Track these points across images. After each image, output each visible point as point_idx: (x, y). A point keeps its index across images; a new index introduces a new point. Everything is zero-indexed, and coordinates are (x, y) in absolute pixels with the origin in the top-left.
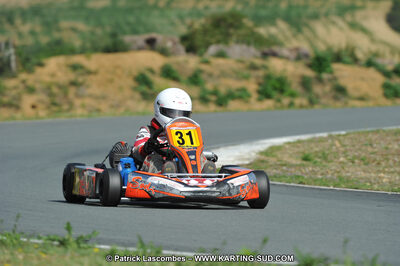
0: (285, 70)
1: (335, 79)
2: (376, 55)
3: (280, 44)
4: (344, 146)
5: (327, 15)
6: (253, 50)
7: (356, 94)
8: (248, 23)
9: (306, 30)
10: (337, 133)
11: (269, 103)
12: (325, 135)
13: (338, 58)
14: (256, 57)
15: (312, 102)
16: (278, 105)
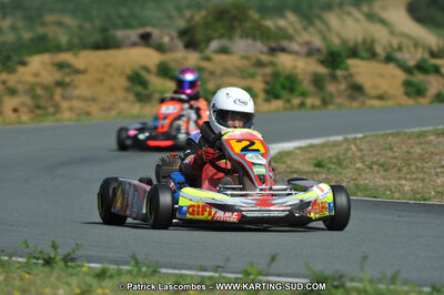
1: (351, 75)
3: (290, 38)
4: (360, 150)
5: (341, 5)
6: (259, 45)
7: (374, 92)
8: (254, 15)
9: (318, 23)
10: (353, 136)
13: (354, 53)
14: (262, 52)
15: (325, 103)
16: (288, 105)
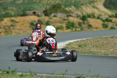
0: (74, 20)
1: (88, 22)
2: (100, 15)
3: (72, 13)
4: (91, 42)
5: (86, 4)
6: (64, 15)
7: (94, 27)
8: (63, 7)
9: (80, 9)
10: (89, 38)
11: (69, 30)
12: (85, 39)
13: (89, 17)
14: (65, 17)
15: (82, 30)
16: (72, 31)
